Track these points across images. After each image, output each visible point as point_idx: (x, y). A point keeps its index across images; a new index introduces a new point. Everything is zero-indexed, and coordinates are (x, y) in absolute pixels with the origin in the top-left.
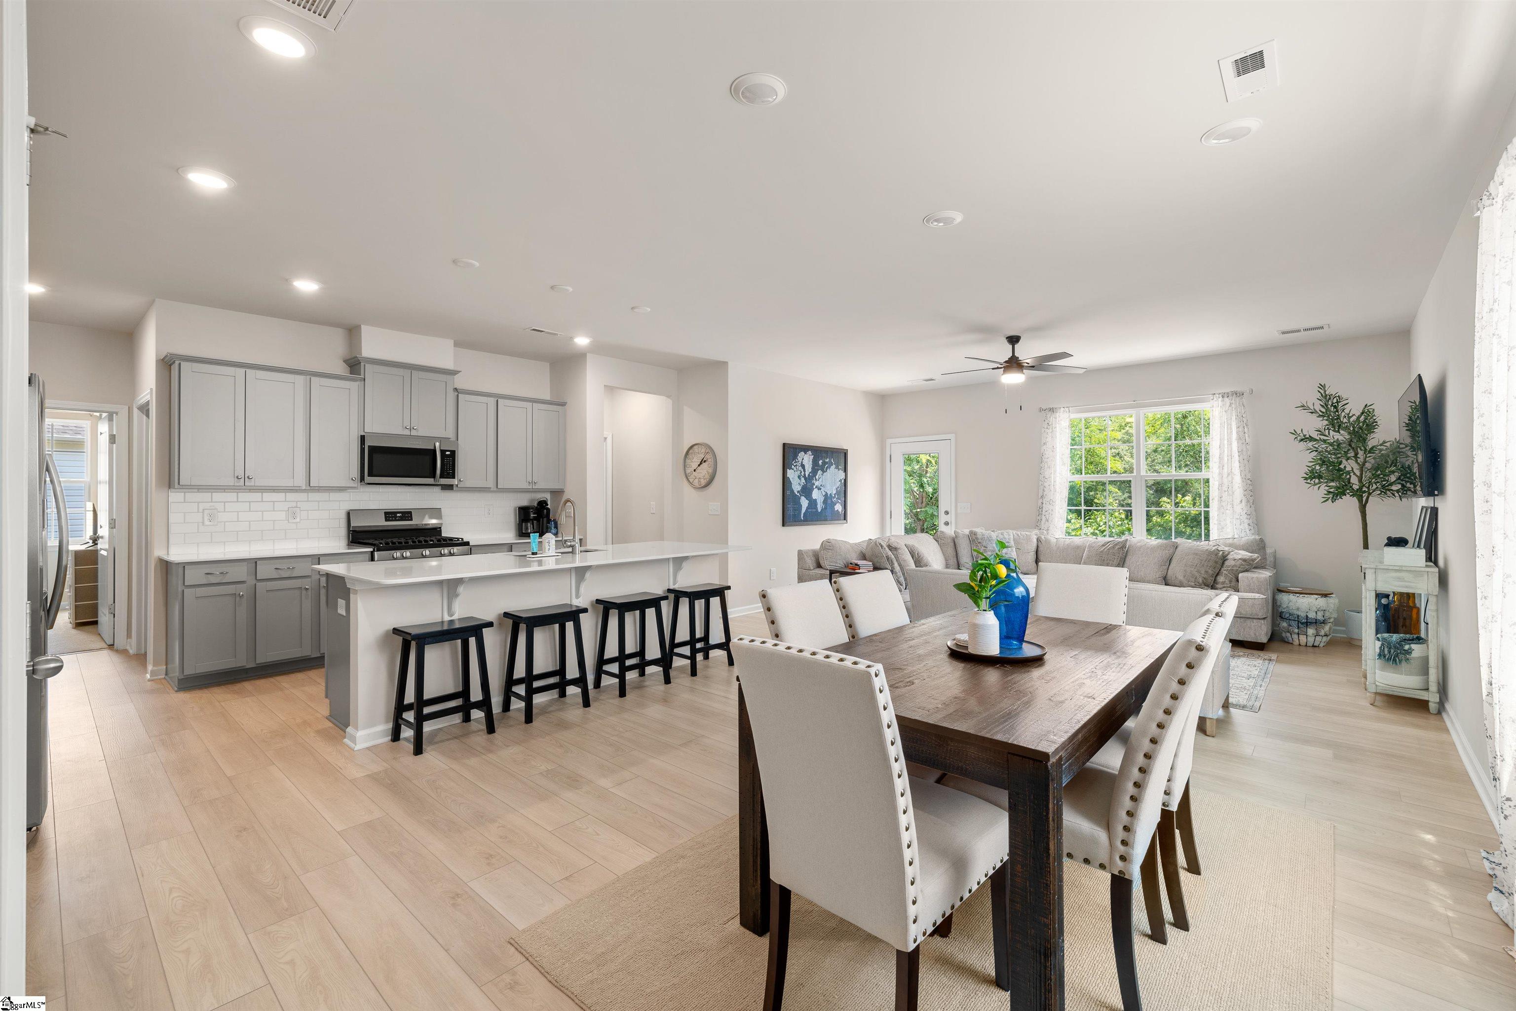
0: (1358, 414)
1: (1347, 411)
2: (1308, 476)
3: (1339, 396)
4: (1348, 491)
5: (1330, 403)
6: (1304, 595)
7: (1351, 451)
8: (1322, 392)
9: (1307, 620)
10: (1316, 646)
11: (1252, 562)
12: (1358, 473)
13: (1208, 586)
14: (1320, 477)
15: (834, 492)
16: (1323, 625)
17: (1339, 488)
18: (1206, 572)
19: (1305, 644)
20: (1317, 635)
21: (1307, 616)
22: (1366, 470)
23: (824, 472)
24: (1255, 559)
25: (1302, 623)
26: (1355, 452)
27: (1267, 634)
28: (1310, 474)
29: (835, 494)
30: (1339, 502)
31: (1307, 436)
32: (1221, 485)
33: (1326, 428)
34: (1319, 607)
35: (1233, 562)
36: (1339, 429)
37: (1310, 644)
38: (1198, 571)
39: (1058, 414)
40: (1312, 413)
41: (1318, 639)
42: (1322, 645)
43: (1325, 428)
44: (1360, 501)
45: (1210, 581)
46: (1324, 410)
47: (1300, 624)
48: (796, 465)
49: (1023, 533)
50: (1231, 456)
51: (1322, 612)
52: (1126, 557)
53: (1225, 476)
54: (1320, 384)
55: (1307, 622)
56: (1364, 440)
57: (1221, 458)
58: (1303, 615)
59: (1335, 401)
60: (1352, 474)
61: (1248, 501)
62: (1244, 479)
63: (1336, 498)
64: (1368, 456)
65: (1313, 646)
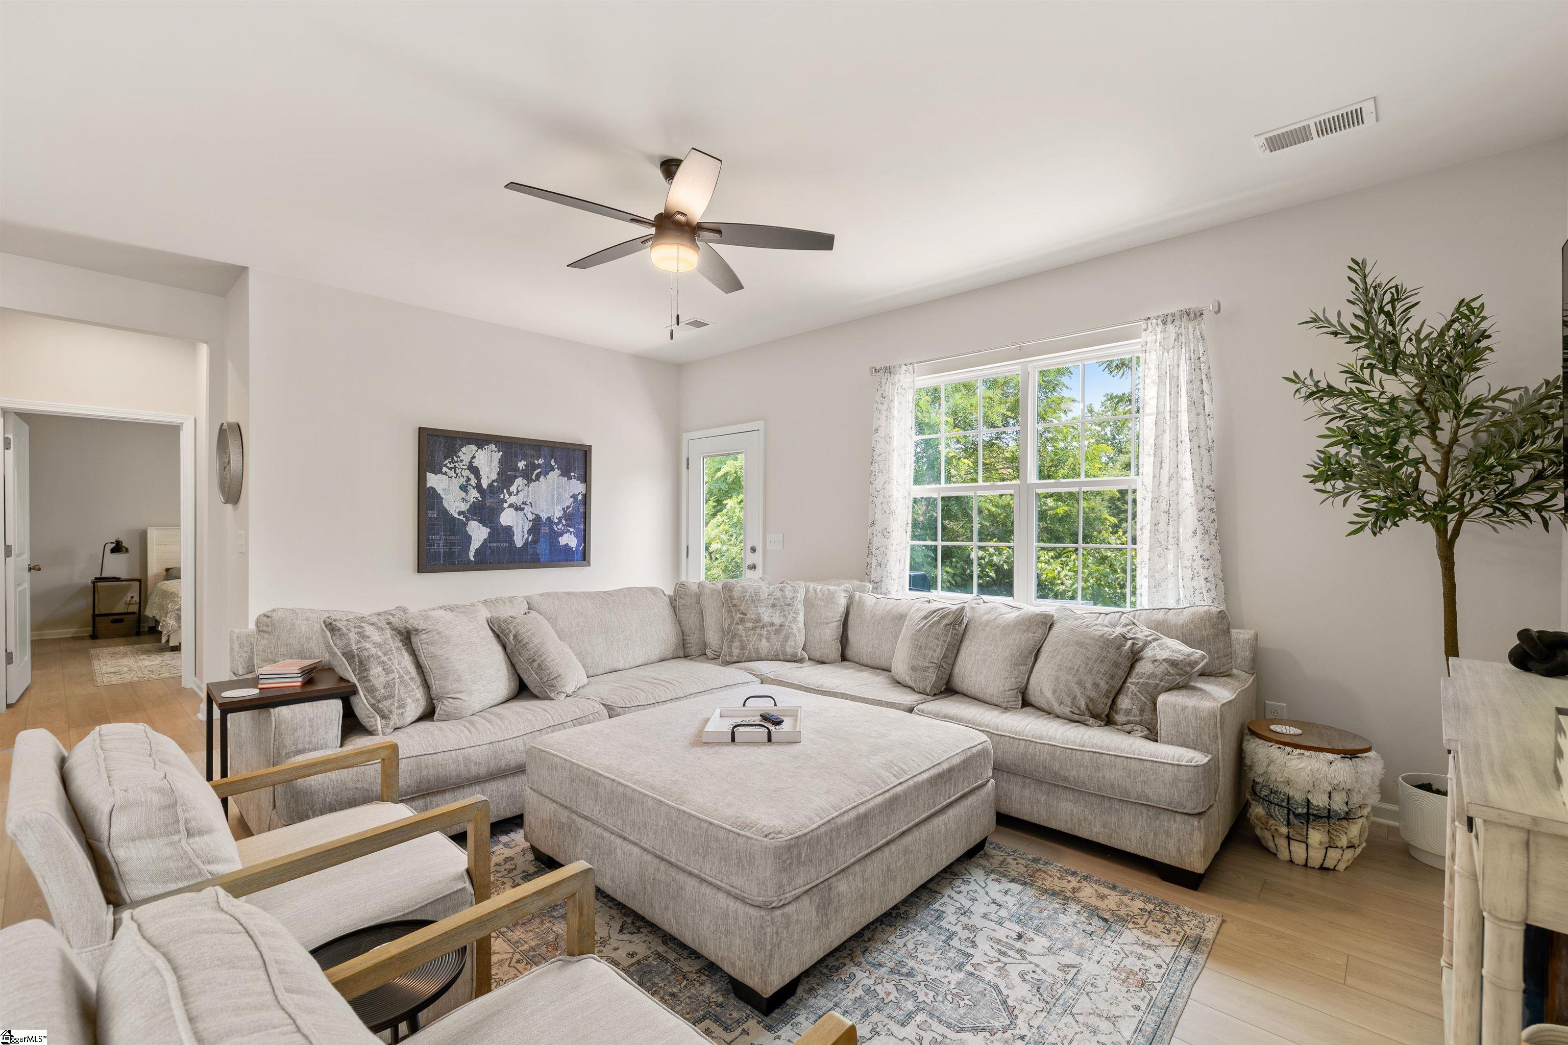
0: (1439, 324)
1: (1413, 325)
2: (1316, 473)
3: (1396, 286)
4: (1413, 509)
5: (1376, 306)
6: (1302, 751)
7: (1422, 414)
8: (1357, 278)
9: (1308, 808)
10: (1328, 869)
11: (1188, 669)
12: (1437, 468)
13: (1096, 716)
14: (1345, 473)
15: (558, 513)
16: (1345, 823)
17: (1390, 500)
18: (1096, 685)
19: (1303, 862)
20: (1331, 845)
21: (1308, 801)
22: (1455, 462)
23: (530, 480)
24: (1196, 663)
25: (1297, 816)
26: (1431, 417)
27: (1205, 851)
28: (1322, 468)
29: (560, 519)
30: (1390, 534)
31: (1323, 385)
32: (1156, 500)
33: (1365, 365)
34: (1335, 782)
35: (1152, 666)
36: (1395, 368)
37: (1315, 861)
38: (1080, 683)
39: (897, 377)
40: (1335, 334)
41: (1333, 854)
42: (1341, 867)
43: (1363, 364)
44: (1441, 531)
45: (1103, 706)
46: (1362, 326)
47: (1291, 817)
48: (455, 467)
49: (826, 587)
50: (1177, 443)
51: (1344, 794)
52: (961, 641)
53: (1165, 481)
54: (1353, 260)
55: (1308, 814)
56: (1456, 386)
57: (1157, 447)
58: (1298, 796)
59: (1388, 297)
60: (1422, 467)
61: (1206, 532)
62: (1200, 486)
63: (1382, 524)
64: (1462, 423)
65: (1322, 868)
